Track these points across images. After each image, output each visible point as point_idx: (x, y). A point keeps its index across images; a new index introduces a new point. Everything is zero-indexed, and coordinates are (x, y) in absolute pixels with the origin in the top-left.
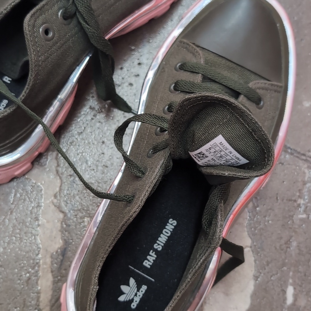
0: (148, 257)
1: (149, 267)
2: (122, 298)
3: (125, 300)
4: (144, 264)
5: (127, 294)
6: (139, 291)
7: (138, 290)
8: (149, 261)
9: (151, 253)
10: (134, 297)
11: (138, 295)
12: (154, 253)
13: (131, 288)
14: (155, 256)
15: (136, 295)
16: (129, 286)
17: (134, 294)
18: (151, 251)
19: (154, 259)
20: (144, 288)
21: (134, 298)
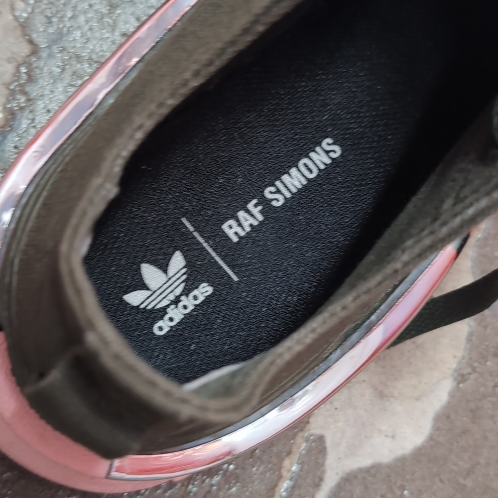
0: (241, 214)
1: (235, 239)
2: (134, 298)
3: (142, 306)
4: (225, 227)
5: (155, 292)
6: (187, 295)
7: (186, 292)
8: (240, 225)
9: (250, 206)
10: (168, 306)
11: (181, 304)
12: (260, 208)
13: (170, 279)
14: (260, 218)
15: (176, 302)
16: (165, 271)
17: (172, 297)
18: (255, 201)
19: (256, 223)
20: (204, 290)
21: (168, 310)
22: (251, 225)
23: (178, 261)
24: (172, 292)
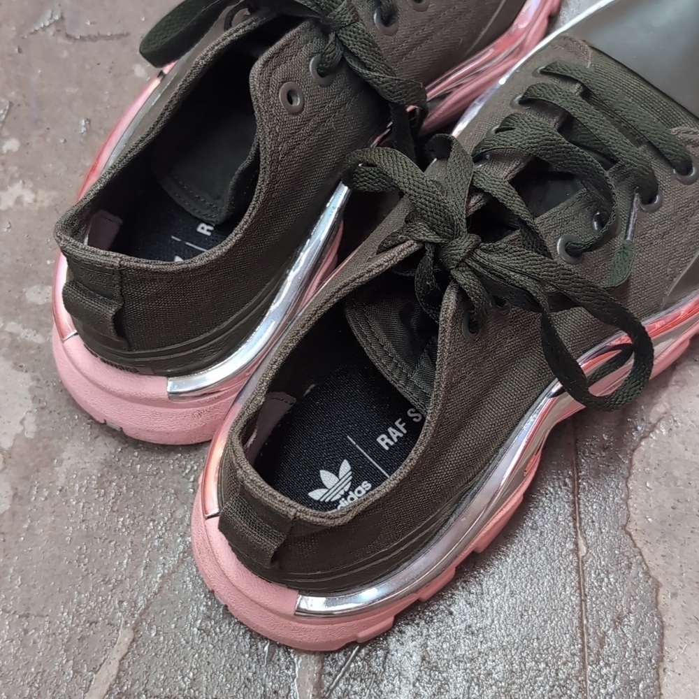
0: (390, 430)
1: (387, 448)
2: (316, 495)
3: (322, 500)
4: (379, 440)
5: (329, 490)
6: (353, 491)
7: (353, 488)
8: (390, 437)
9: (397, 423)
10: (340, 499)
11: (349, 498)
12: (404, 424)
13: (340, 480)
14: (405, 432)
15: (345, 496)
16: (337, 475)
17: (342, 492)
18: (400, 420)
19: (401, 435)
20: (365, 487)
21: (340, 502)
22: (398, 437)
23: (345, 467)
24: (343, 488)
